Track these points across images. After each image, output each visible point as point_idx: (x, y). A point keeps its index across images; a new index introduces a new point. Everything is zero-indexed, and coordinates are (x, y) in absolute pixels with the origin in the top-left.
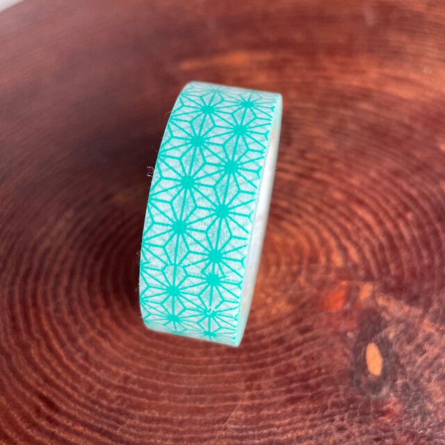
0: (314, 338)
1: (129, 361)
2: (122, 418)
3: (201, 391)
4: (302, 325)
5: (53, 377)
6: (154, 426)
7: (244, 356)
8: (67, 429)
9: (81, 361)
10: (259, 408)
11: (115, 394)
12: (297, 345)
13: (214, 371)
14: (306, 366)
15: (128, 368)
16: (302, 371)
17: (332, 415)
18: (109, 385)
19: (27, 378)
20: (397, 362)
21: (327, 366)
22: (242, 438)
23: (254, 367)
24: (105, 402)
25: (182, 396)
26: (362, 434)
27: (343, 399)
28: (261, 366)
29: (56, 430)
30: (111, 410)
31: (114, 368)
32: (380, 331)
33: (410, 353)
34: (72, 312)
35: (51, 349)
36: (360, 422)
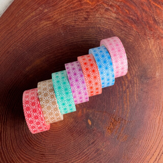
0: (79, 123)
1: (52, 142)
2: (55, 151)
3: (65, 141)
4: (76, 121)
5: (41, 150)
6: (61, 150)
7: (69, 132)
8: (48, 157)
9: (44, 146)
10: (75, 139)
11: (52, 148)
12: (77, 126)
13: (66, 137)
14: (79, 129)
15: (52, 143)
16: (79, 130)
17: (86, 135)
18: (51, 147)
19: (37, 153)
20: (93, 121)
21: (83, 127)
22: (74, 145)
23: (72, 133)
24: (51, 150)
25: (63, 143)
26: (91, 136)
27: (87, 131)
28: (73, 132)
29: (46, 158)
30: (53, 151)
31: (50, 144)
32: (89, 116)
33: (95, 118)
34: (37, 138)
35: (38, 146)
36: (91, 134)
